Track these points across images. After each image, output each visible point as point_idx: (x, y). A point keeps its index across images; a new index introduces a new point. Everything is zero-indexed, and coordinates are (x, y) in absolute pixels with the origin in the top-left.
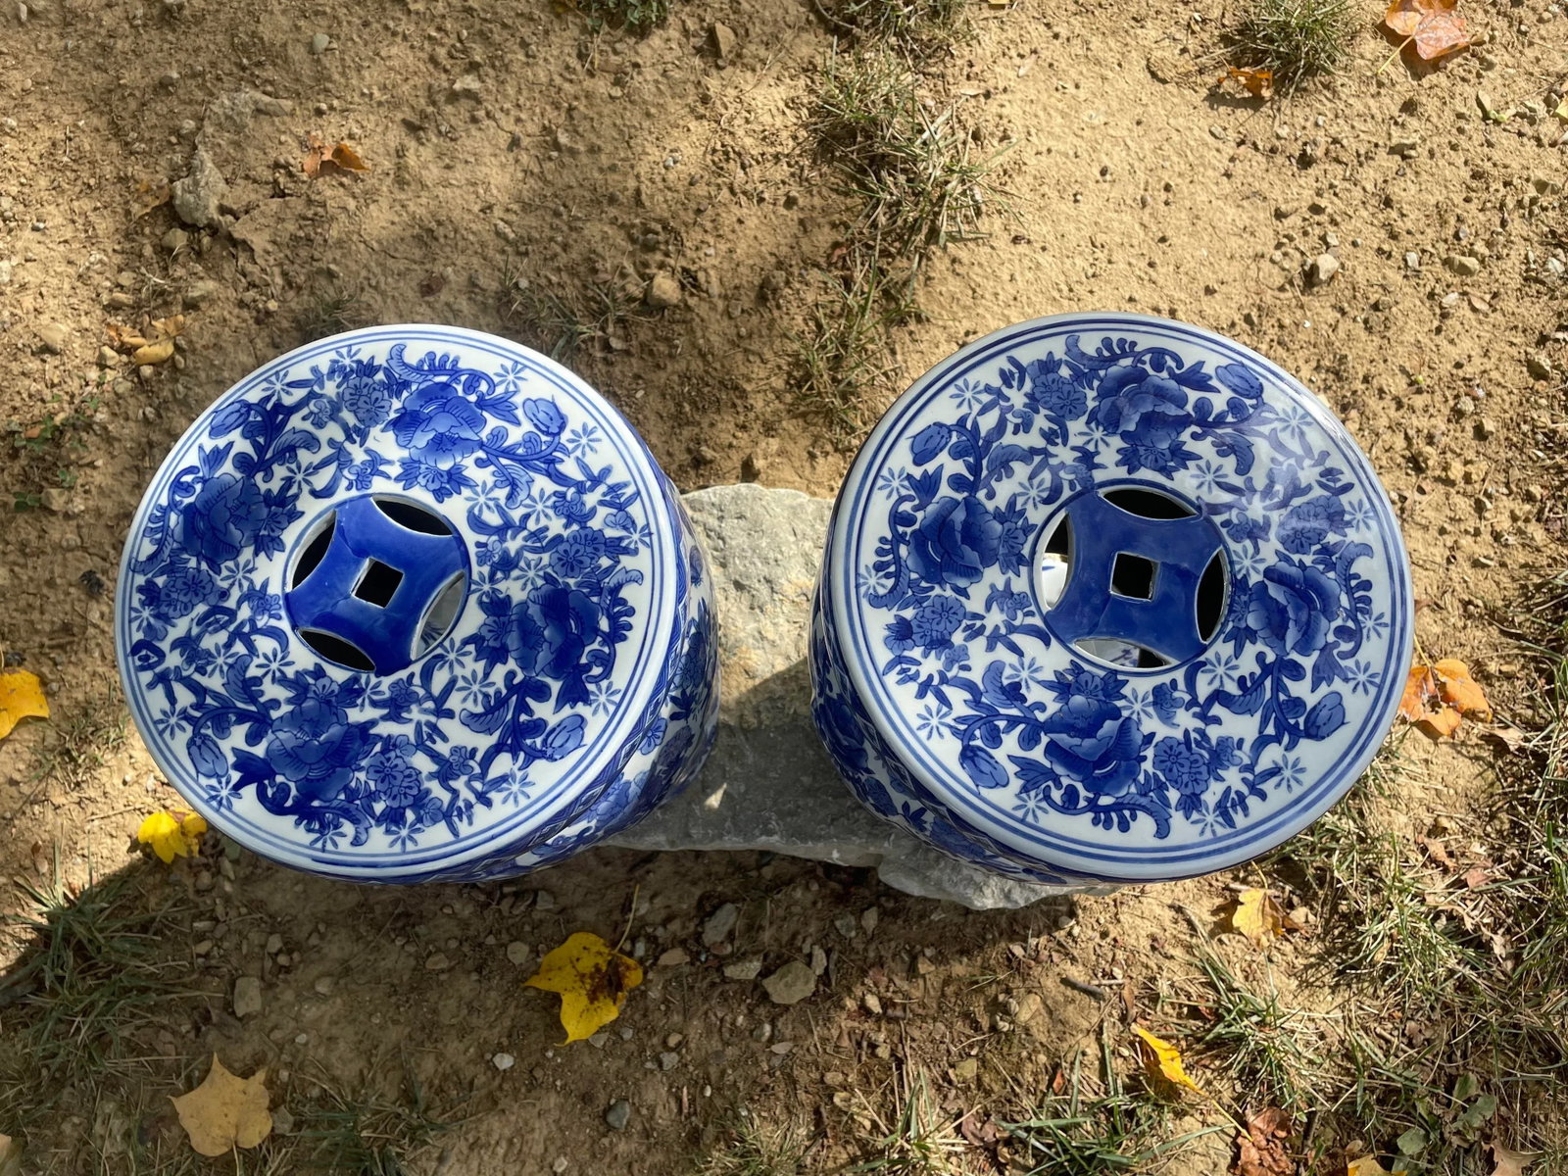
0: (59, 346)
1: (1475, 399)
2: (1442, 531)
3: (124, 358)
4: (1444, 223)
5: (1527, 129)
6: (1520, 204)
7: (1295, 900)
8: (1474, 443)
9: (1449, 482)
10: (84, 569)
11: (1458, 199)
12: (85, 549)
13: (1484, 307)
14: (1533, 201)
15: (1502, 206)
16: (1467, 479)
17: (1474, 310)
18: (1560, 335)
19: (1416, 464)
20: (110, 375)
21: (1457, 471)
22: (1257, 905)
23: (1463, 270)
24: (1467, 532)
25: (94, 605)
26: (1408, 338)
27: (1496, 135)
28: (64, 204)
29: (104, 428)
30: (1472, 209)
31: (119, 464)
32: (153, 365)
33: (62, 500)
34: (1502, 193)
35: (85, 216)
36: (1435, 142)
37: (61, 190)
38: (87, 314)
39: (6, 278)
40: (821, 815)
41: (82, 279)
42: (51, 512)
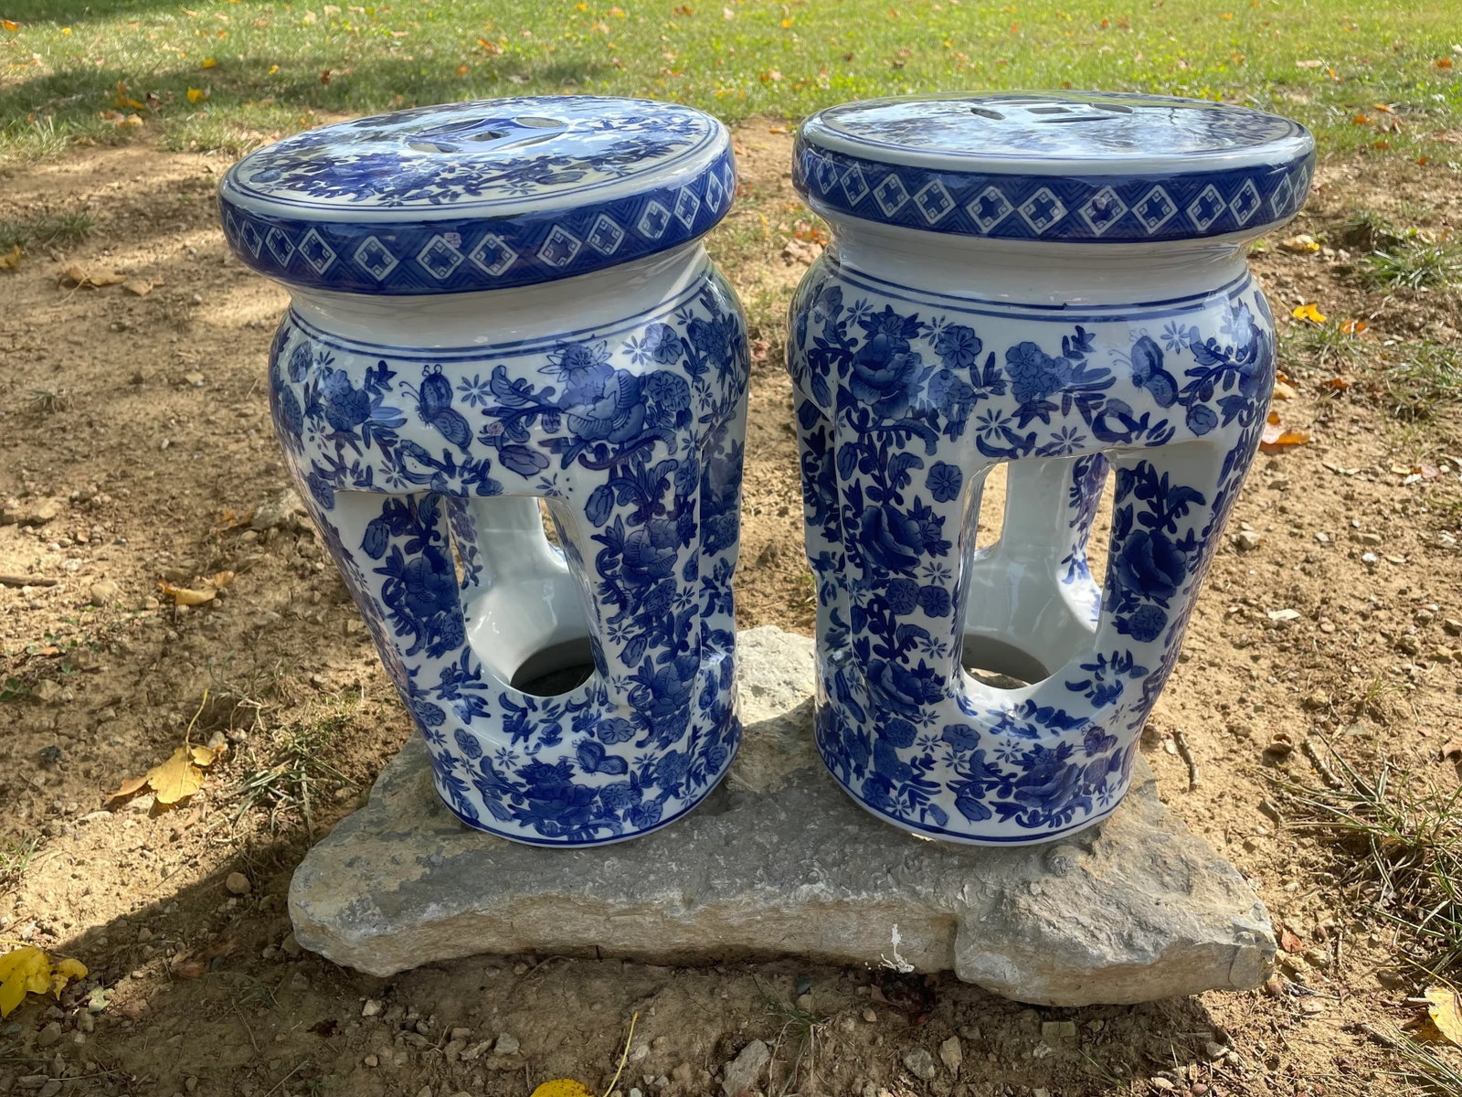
0: (104, 599)
1: (1431, 611)
3: (164, 606)
4: (1336, 520)
5: (1372, 478)
6: (1394, 511)
8: (1449, 638)
9: (1442, 659)
10: (47, 744)
11: (1342, 509)
12: (56, 730)
13: (1401, 560)
14: (1404, 509)
15: (1380, 513)
17: (1394, 563)
19: (1405, 650)
20: (144, 614)
21: (1444, 651)
22: (1451, 1008)
23: (1370, 542)
25: (43, 773)
26: (1348, 577)
27: (1350, 481)
28: (150, 531)
29: (122, 648)
30: (1354, 513)
31: (125, 670)
32: (190, 606)
33: (52, 692)
34: (1374, 506)
35: (167, 536)
36: (1303, 483)
37: (152, 524)
38: (141, 585)
39: (75, 567)
40: (874, 864)
41: (145, 567)
42: (37, 701)
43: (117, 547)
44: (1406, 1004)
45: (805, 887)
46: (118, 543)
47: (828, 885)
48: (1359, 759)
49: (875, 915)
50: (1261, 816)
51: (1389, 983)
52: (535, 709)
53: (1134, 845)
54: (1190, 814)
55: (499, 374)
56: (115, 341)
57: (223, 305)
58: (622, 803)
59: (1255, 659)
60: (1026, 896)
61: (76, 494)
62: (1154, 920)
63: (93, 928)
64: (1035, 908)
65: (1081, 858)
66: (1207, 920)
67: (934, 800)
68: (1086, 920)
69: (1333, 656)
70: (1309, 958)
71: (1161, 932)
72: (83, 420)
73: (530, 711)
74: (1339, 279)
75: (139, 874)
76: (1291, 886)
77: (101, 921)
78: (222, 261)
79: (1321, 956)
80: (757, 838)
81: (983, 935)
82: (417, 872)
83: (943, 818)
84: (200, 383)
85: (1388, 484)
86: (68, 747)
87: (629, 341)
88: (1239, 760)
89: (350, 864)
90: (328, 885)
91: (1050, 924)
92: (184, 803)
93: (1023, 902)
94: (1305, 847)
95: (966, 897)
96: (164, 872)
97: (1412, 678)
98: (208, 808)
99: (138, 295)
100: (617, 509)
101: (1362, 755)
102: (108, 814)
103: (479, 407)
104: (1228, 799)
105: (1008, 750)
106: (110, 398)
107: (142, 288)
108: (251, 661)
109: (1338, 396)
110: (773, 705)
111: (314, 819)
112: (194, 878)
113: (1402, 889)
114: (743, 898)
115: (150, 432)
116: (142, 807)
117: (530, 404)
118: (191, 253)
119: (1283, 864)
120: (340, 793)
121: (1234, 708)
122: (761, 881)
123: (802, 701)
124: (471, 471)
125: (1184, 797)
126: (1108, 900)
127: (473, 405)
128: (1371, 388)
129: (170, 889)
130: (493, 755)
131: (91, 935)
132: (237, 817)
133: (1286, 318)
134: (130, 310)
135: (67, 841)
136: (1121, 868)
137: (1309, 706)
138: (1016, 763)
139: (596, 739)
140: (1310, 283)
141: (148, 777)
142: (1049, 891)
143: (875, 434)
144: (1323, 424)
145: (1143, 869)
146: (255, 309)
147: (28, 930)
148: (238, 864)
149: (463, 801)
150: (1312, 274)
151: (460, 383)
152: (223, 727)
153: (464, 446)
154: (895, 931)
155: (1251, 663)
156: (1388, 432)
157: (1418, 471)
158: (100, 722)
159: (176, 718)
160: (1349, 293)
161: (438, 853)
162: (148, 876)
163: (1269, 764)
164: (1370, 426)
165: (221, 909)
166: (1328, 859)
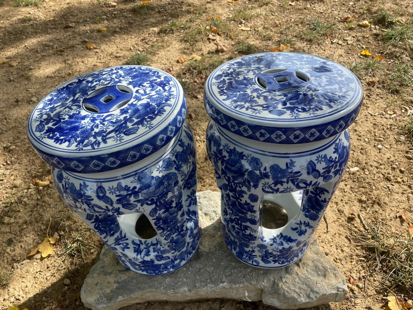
0: (18, 185)
1: (396, 165)
2: (403, 193)
3: (35, 187)
4: (371, 133)
5: (382, 116)
6: (387, 129)
7: (407, 298)
8: (401, 174)
9: (399, 182)
10: (9, 238)
11: (372, 129)
12: (10, 232)
13: (389, 147)
14: (391, 128)
15: (383, 129)
16: (403, 181)
17: (387, 148)
18: (411, 151)
19: (388, 179)
20: (30, 190)
21: (399, 180)
22: (394, 301)
23: (380, 141)
24: (409, 193)
25: (9, 247)
26: (373, 154)
27: (375, 118)
28: (28, 158)
29: (25, 202)
30: (376, 130)
31: (27, 211)
32: (43, 187)
33: (8, 220)
34: (382, 127)
35: (33, 160)
36: (362, 120)
37: (28, 156)
38: (28, 179)
39: (8, 173)
40: (240, 275)
41: (28, 172)
42: (4, 223)
43: (19, 165)
44: (383, 299)
45: (221, 284)
46: (19, 163)
47: (227, 283)
48: (374, 220)
49: (240, 290)
50: (346, 240)
51: (378, 293)
52: (142, 244)
53: (310, 263)
54: (326, 240)
55: (119, 185)
56: (9, 85)
57: (39, 69)
58: (169, 265)
59: (346, 185)
60: (281, 283)
61: (5, 145)
62: (316, 289)
63: (30, 298)
64: (284, 287)
65: (296, 268)
66: (330, 286)
67: (255, 259)
68: (297, 290)
69: (368, 183)
70: (357, 286)
71: (317, 293)
72: (3, 117)
73: (141, 245)
74: (375, 38)
75: (40, 280)
76: (353, 263)
77: (31, 295)
78: (37, 51)
79: (361, 285)
80: (208, 269)
81: (270, 294)
82: (115, 286)
83: (258, 263)
84: (36, 101)
85: (386, 118)
86: (15, 238)
87: (158, 167)
88: (341, 221)
89: (96, 285)
90: (91, 293)
91: (288, 292)
92: (49, 256)
93: (280, 284)
94: (357, 250)
95: (265, 283)
96: (46, 279)
97: (390, 190)
98: (56, 257)
99: (14, 66)
100: (158, 212)
101: (375, 218)
102: (29, 261)
103: (115, 195)
104: (337, 235)
105: (275, 249)
106: (10, 108)
107: (14, 64)
108: (62, 205)
109: (373, 87)
110: (210, 219)
111: (86, 259)
112: (55, 280)
113: (383, 263)
114: (204, 289)
115: (24, 121)
116: (38, 258)
117: (130, 192)
118: (28, 48)
119: (351, 256)
120: (92, 251)
121: (340, 203)
122: (209, 283)
123: (218, 218)
124: (114, 210)
125: (325, 235)
126: (303, 283)
127: (112, 194)
128: (383, 82)
129: (48, 284)
130: (132, 258)
131: (30, 300)
132: (64, 260)
133: (359, 55)
134: (12, 73)
135: (19, 270)
136: (307, 271)
137: (360, 201)
138: (278, 252)
139: (160, 254)
140: (367, 39)
141: (38, 248)
142: (288, 281)
143: (233, 184)
144: (369, 97)
145: (313, 270)
146: (49, 70)
147: (12, 299)
148: (66, 276)
149: (125, 264)
150: (368, 36)
151: (108, 188)
152: (57, 230)
153: (112, 205)
154: (246, 292)
155: (345, 187)
156: (387, 98)
157: (395, 113)
158: (22, 229)
159: (43, 227)
160: (378, 43)
161: (120, 279)
162: (42, 280)
163: (348, 222)
164: (382, 96)
165: (64, 290)
166: (364, 254)
